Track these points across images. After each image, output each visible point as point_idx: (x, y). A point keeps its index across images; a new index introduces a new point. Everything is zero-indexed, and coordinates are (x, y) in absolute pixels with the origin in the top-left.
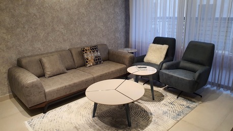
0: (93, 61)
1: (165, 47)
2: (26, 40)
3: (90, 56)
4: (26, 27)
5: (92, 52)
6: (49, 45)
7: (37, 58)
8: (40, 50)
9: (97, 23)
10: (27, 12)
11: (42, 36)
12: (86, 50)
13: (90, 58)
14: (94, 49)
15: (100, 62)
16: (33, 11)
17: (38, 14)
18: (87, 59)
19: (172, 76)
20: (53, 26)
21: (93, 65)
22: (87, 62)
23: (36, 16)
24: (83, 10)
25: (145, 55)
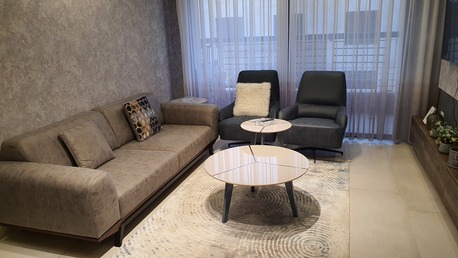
0: (148, 127)
1: (266, 86)
2: (10, 97)
3: (143, 118)
4: (8, 65)
5: (143, 110)
6: (55, 104)
7: (52, 134)
8: (40, 117)
9: (129, 53)
10: (8, 31)
11: (40, 85)
12: (134, 107)
13: (143, 123)
14: (144, 102)
15: (159, 128)
16: (19, 28)
17: (28, 36)
18: (140, 125)
19: (305, 129)
20: (58, 62)
21: (150, 135)
22: (140, 131)
23: (25, 40)
24: (105, 27)
25: (233, 105)
